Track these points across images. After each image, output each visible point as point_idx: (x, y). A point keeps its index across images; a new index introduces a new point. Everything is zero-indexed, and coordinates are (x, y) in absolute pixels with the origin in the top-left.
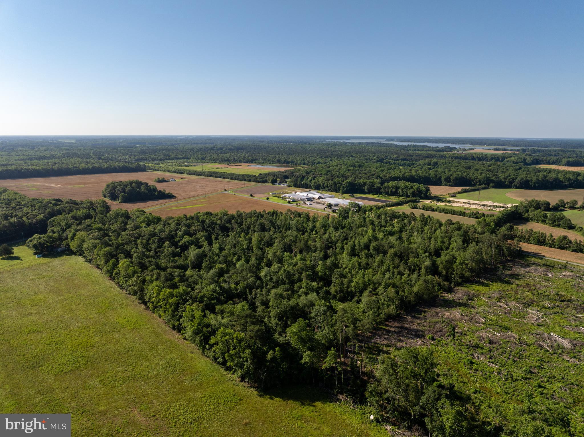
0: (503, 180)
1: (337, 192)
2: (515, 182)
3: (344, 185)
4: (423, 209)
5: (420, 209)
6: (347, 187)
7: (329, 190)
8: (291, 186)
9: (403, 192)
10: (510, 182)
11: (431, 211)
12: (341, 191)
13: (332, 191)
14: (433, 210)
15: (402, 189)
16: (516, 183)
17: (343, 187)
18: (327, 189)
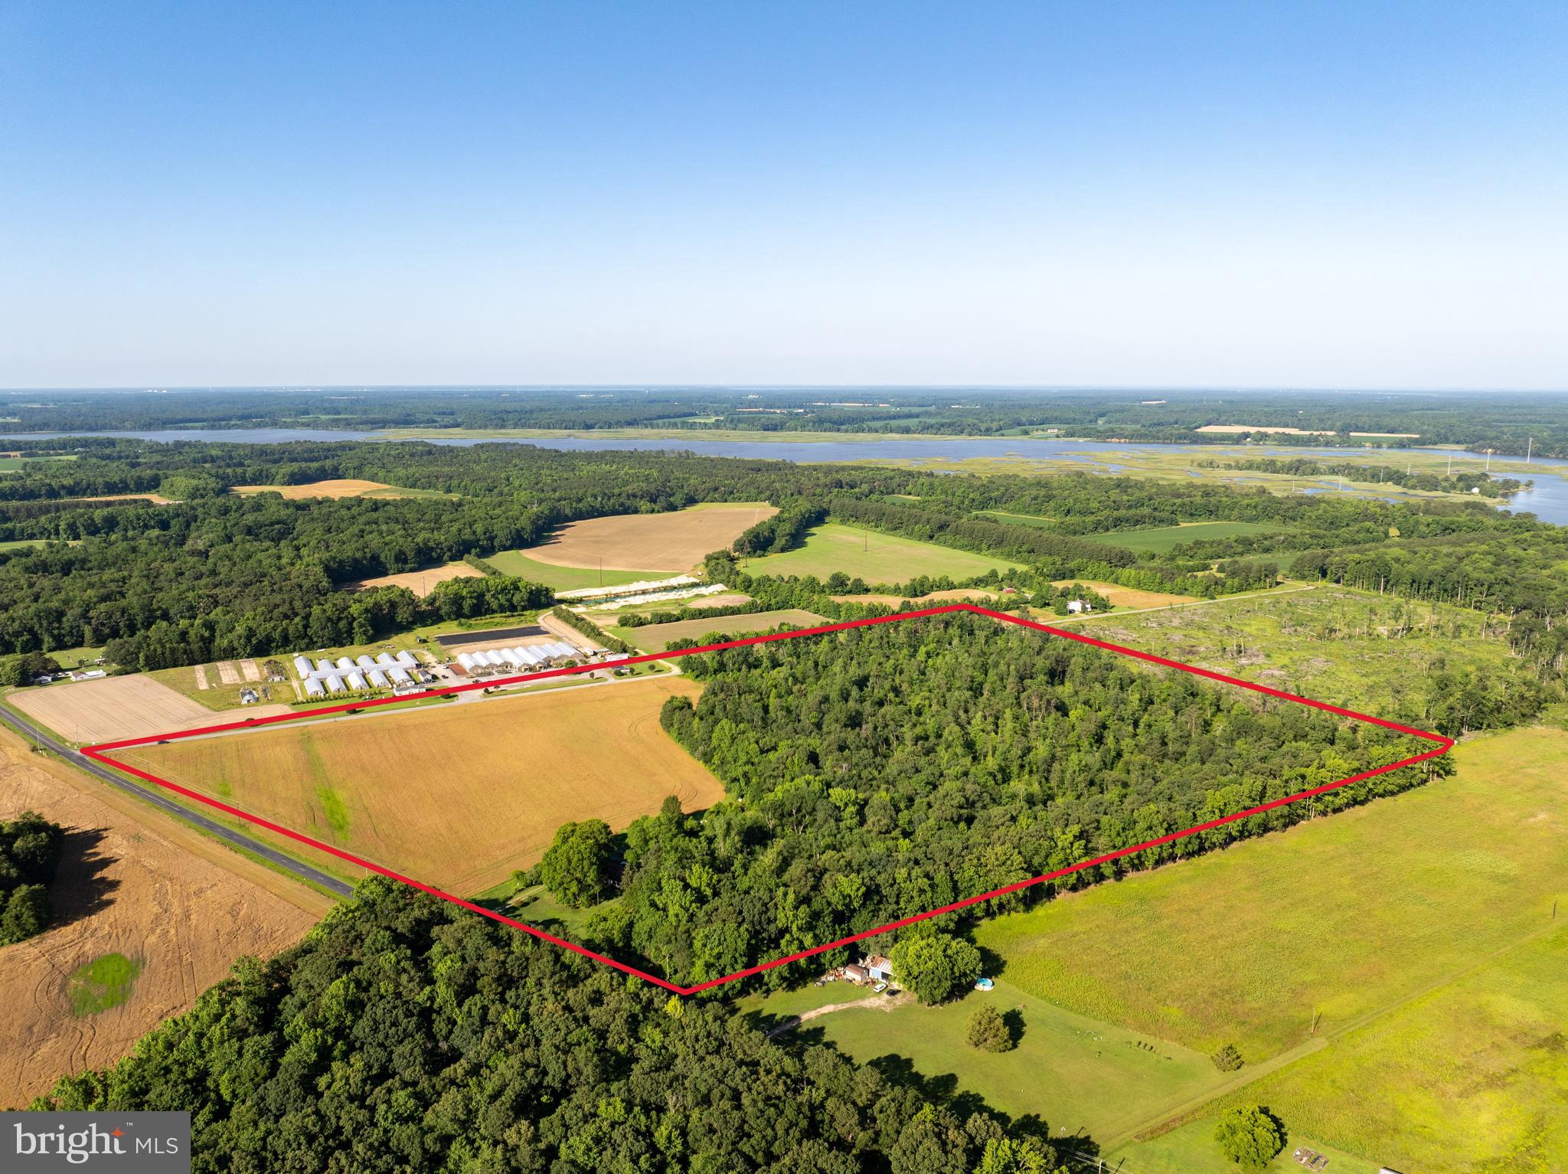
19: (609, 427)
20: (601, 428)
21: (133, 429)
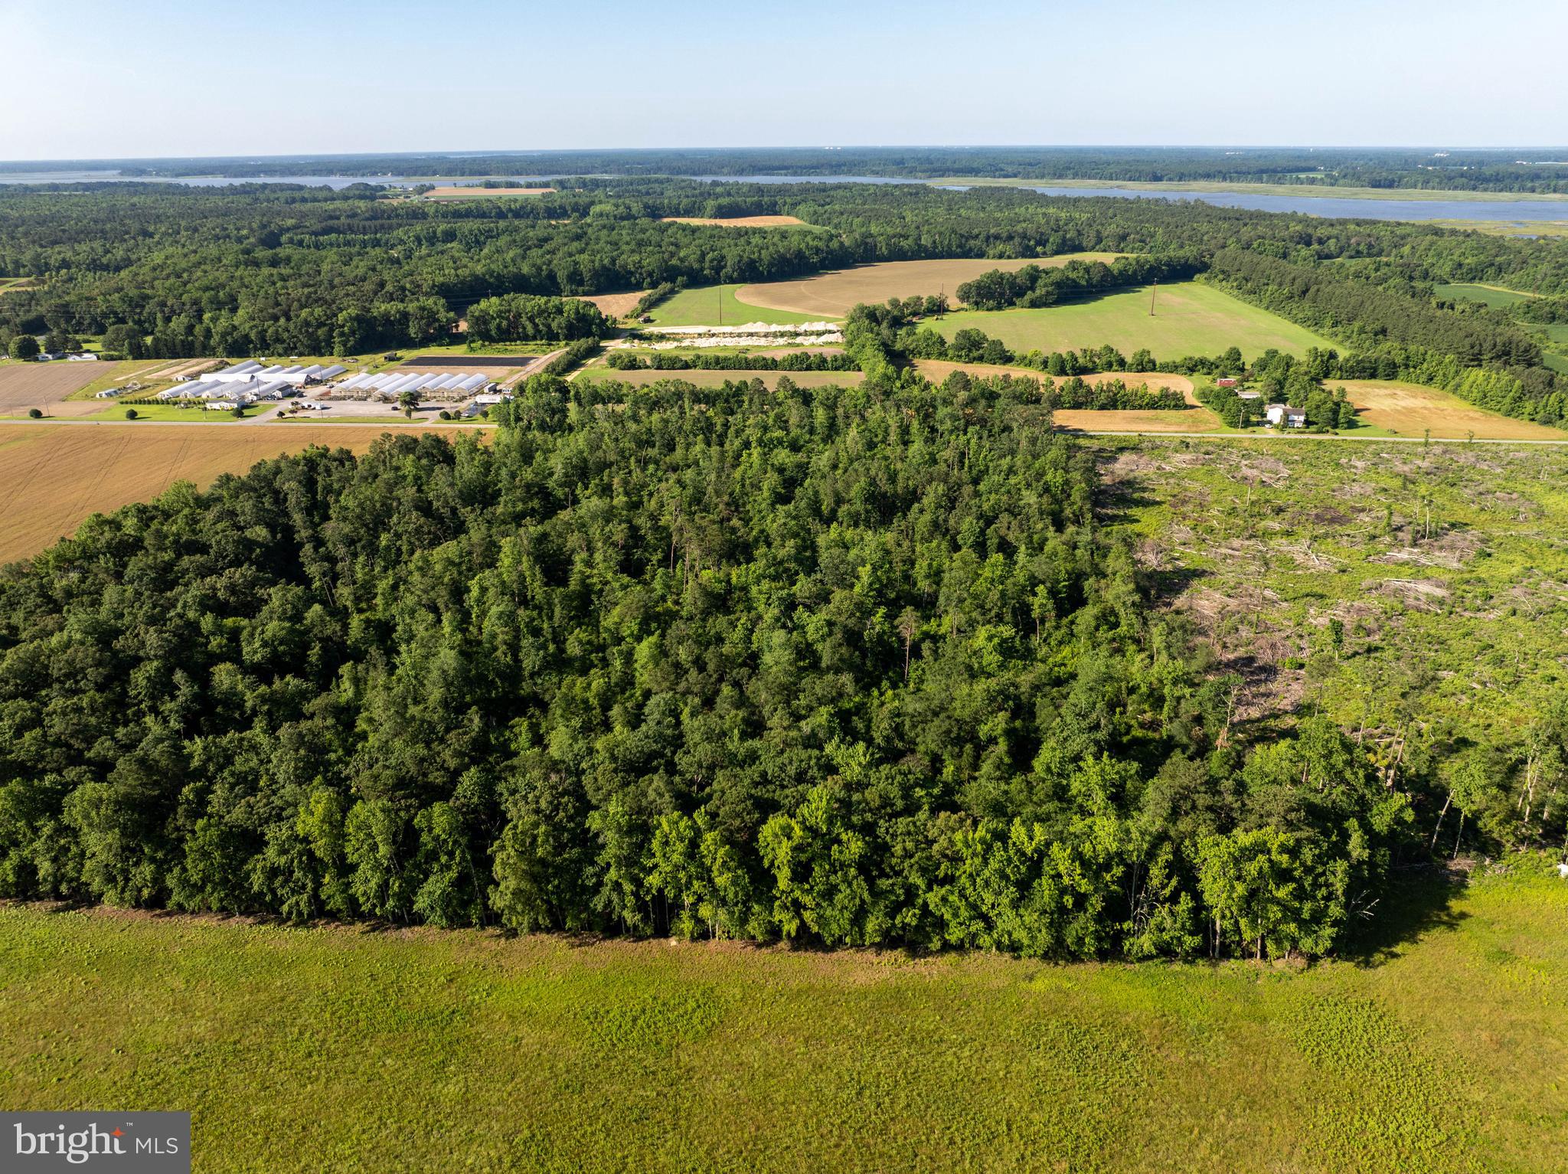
0: (696, 266)
1: (322, 355)
2: (725, 267)
3: (343, 326)
4: (659, 368)
5: (647, 367)
6: (353, 333)
7: (287, 352)
8: (121, 358)
9: (536, 326)
10: (711, 268)
11: (681, 368)
12: (338, 348)
13: (301, 355)
14: (686, 366)
15: (531, 319)
16: (729, 269)
17: (342, 334)
18: (280, 348)
19: (1180, 180)
20: (1170, 179)
21: (729, 174)
